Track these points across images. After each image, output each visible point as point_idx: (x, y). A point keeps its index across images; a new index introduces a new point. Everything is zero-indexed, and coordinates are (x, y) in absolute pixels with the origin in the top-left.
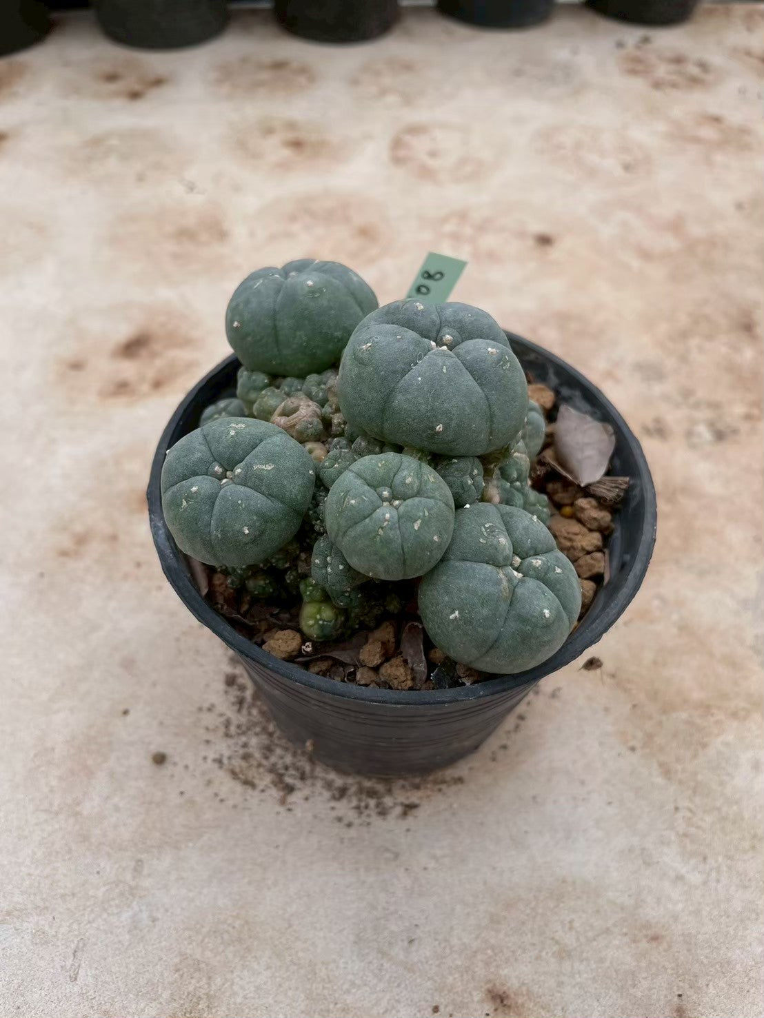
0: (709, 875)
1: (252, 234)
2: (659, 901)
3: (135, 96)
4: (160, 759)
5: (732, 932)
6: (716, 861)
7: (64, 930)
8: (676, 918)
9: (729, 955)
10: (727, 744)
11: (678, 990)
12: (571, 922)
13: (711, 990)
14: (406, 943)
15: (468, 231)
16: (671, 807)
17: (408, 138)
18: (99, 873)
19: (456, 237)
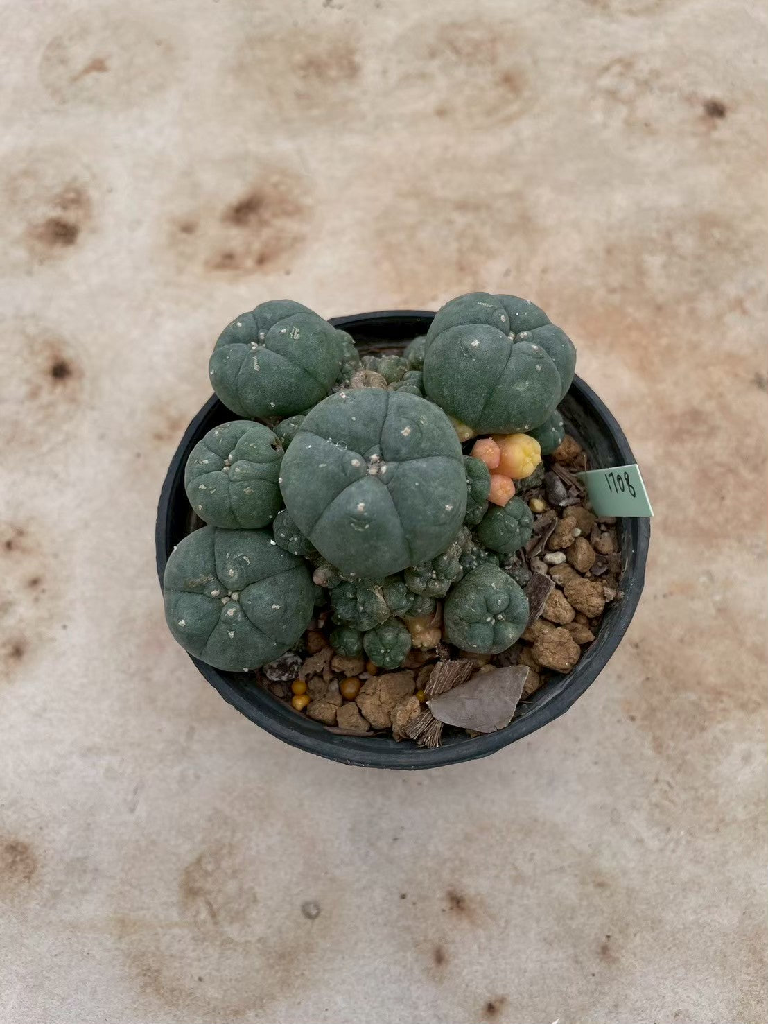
0: (667, 844)
1: (385, 73)
2: (614, 855)
5: (672, 897)
6: (678, 833)
7: (129, 770)
8: (625, 873)
9: (663, 915)
10: (725, 732)
11: (609, 931)
12: (533, 854)
13: (637, 940)
14: (391, 841)
16: (651, 778)
18: (160, 731)
19: (612, 94)
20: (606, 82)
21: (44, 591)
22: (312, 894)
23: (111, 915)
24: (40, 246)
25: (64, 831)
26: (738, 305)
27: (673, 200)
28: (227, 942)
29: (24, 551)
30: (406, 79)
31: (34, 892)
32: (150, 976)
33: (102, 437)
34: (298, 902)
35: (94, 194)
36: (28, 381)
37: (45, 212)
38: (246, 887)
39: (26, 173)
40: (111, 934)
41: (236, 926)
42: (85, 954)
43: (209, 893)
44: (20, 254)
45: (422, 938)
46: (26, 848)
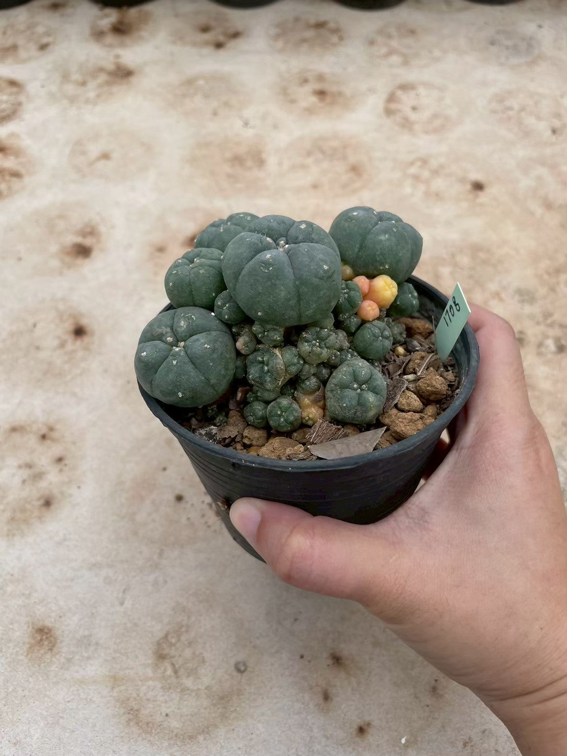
1: (280, 164)
3: (219, 45)
4: (179, 498)
7: (120, 578)
11: (436, 677)
14: (293, 620)
15: (426, 174)
17: (399, 93)
18: (141, 552)
19: (416, 178)
20: (413, 170)
21: (66, 465)
22: (241, 657)
23: (107, 673)
24: (68, 259)
25: (76, 618)
26: (497, 295)
27: (454, 236)
28: (184, 690)
29: (53, 440)
30: (294, 168)
31: (54, 659)
32: (132, 714)
33: (106, 371)
34: (232, 662)
35: (102, 229)
36: (59, 337)
37: (72, 239)
38: (197, 652)
39: (61, 217)
40: (107, 686)
41: (191, 678)
42: (88, 700)
43: (173, 657)
44: (55, 263)
45: (314, 684)
46: (50, 630)
